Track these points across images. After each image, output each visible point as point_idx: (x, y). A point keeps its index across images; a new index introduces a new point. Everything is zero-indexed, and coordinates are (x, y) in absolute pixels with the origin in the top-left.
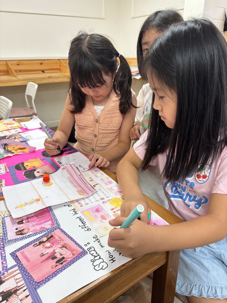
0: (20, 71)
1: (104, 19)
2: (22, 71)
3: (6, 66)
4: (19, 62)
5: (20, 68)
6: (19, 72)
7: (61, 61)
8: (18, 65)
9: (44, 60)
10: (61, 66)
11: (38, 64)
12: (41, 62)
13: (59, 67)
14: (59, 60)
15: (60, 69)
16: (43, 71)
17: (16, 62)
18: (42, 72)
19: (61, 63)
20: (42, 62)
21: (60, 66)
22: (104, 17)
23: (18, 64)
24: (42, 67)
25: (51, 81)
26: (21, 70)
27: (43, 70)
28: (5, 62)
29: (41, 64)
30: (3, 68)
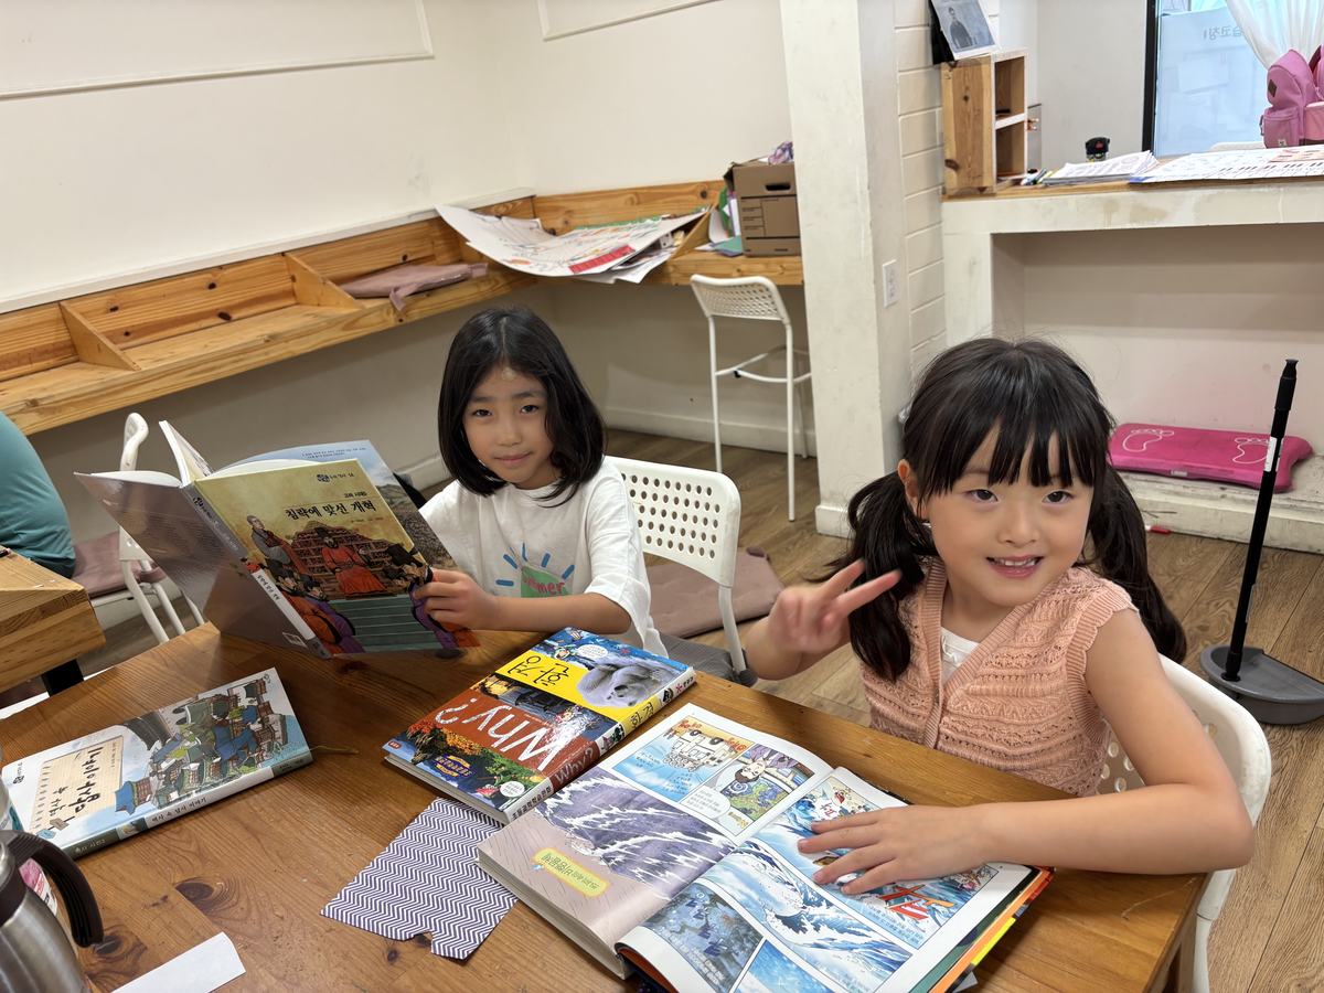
0: (127, 334)
1: (432, 58)
2: (133, 332)
3: (62, 326)
4: (115, 299)
5: (124, 320)
6: (123, 337)
7: (292, 257)
8: (114, 309)
9: (221, 267)
10: (297, 278)
11: (201, 288)
12: (208, 278)
13: (288, 285)
14: (283, 254)
15: (292, 293)
16: (225, 317)
17: (102, 302)
18: (220, 321)
19: (292, 265)
20: (211, 278)
21: (293, 279)
22: (431, 52)
23: (112, 306)
24: (219, 300)
25: (278, 352)
26: (129, 330)
27: (225, 311)
28: (56, 309)
29: (212, 286)
30: (54, 336)
